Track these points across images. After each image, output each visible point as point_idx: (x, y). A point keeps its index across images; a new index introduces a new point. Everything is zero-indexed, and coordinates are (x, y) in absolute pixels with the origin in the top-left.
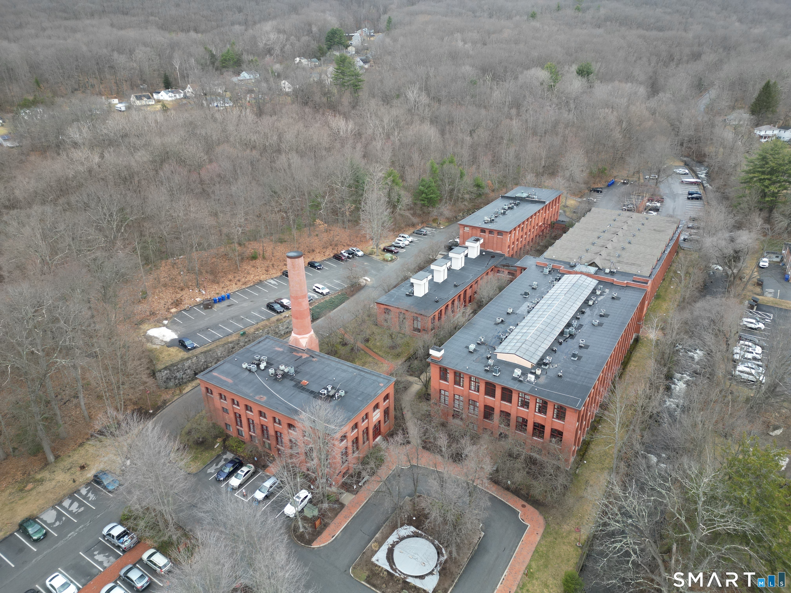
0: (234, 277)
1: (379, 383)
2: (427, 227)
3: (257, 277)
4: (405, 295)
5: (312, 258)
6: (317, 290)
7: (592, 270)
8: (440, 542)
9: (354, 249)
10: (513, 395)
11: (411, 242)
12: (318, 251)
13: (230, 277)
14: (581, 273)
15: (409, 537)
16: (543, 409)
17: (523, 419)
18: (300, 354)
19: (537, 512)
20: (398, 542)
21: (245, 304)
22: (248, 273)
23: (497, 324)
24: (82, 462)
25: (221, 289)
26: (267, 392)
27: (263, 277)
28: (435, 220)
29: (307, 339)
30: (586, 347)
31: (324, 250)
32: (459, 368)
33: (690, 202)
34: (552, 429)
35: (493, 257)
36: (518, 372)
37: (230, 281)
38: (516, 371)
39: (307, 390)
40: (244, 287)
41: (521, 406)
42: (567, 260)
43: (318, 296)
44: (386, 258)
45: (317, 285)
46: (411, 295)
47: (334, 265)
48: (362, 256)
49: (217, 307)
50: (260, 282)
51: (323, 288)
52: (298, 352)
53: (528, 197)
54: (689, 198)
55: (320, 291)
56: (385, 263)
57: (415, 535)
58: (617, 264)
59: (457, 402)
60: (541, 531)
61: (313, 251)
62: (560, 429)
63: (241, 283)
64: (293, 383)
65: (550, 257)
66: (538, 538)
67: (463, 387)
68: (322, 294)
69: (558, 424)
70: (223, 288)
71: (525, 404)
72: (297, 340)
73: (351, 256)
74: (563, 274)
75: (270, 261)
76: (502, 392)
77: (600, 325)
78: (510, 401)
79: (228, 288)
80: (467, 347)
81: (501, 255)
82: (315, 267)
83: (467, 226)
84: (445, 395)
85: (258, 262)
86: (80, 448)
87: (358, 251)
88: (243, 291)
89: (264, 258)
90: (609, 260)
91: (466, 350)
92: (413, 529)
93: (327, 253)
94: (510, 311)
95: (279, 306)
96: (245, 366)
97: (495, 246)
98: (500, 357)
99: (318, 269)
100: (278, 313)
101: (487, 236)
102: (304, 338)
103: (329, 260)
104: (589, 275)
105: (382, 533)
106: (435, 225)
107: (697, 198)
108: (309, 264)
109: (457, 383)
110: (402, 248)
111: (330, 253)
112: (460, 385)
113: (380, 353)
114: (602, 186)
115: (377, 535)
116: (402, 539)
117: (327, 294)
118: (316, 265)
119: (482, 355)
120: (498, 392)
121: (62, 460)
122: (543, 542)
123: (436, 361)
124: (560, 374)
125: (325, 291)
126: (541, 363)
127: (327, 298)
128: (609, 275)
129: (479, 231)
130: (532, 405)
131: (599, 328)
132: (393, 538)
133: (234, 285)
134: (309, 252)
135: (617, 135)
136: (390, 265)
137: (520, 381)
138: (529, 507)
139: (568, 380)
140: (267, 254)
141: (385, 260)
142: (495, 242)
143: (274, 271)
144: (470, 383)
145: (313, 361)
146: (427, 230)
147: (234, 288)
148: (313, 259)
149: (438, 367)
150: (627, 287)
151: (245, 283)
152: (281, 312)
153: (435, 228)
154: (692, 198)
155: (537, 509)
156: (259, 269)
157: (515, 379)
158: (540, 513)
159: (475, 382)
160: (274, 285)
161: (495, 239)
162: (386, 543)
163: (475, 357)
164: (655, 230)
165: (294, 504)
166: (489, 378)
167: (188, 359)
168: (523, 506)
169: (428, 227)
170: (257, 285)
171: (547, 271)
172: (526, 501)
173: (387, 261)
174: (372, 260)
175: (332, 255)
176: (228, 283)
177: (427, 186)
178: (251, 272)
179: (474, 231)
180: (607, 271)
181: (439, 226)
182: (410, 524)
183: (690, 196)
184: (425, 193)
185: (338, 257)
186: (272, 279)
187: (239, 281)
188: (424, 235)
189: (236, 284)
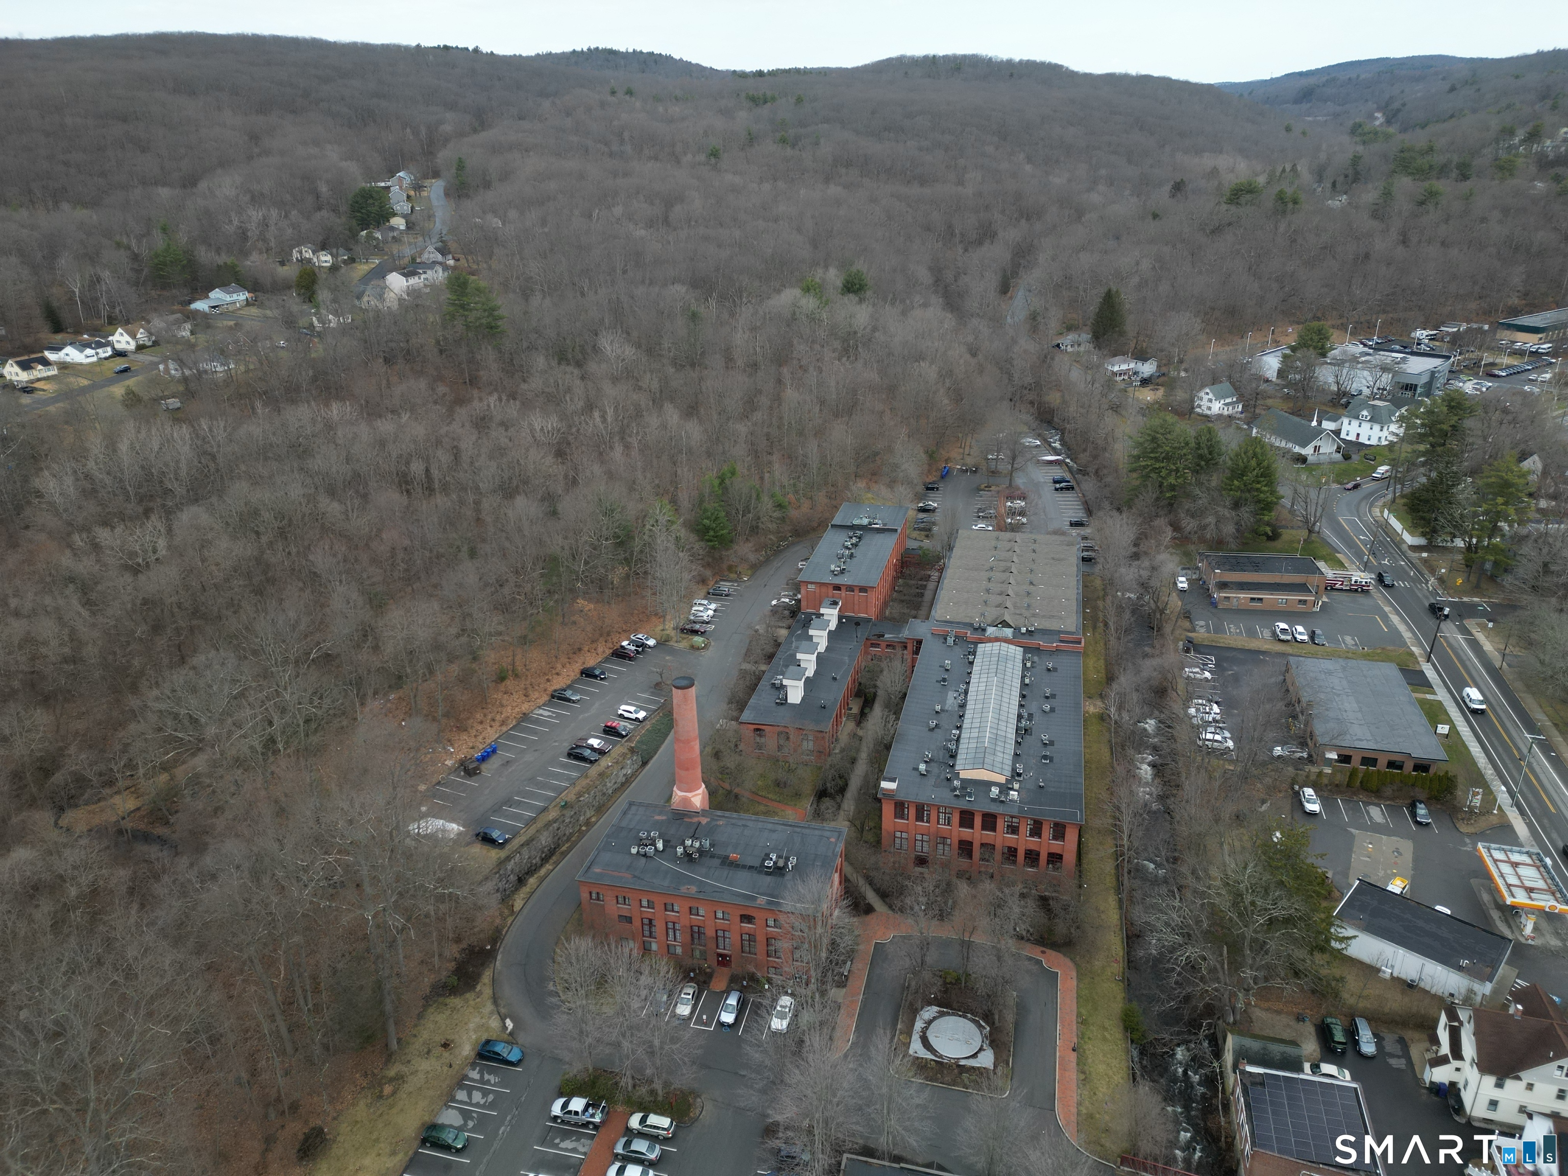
0: (485, 715)
1: (828, 838)
2: (722, 580)
3: (517, 709)
4: (774, 705)
5: (580, 661)
6: (626, 715)
7: (1008, 632)
8: (972, 1014)
9: (640, 636)
10: (998, 820)
11: (715, 611)
12: (586, 649)
13: (479, 716)
14: (997, 639)
15: (935, 1018)
16: (1036, 831)
17: (1010, 848)
18: (695, 820)
19: (1060, 955)
20: (927, 1028)
21: (529, 757)
22: (502, 706)
23: (932, 730)
24: (439, 1039)
25: (473, 739)
26: (692, 881)
27: (525, 707)
28: (730, 568)
29: (700, 796)
30: (1052, 743)
31: (594, 645)
32: (922, 799)
33: (1059, 496)
34: (1049, 854)
35: (857, 624)
36: (995, 791)
37: (481, 723)
38: (993, 789)
39: (744, 867)
40: (504, 729)
41: (1030, 835)
42: (967, 620)
43: (631, 724)
44: (696, 645)
45: (624, 707)
46: (783, 702)
47: (620, 668)
48: (655, 646)
49: (487, 769)
50: (525, 717)
51: (636, 712)
52: (690, 817)
53: (870, 524)
54: (1056, 489)
55: (633, 716)
56: (697, 653)
57: (942, 1014)
58: (1033, 619)
59: (919, 844)
60: (1074, 974)
61: (580, 650)
62: (1059, 852)
63: (498, 724)
64: (717, 862)
65: (943, 619)
66: (1075, 983)
67: (928, 822)
68: (637, 719)
69: (1056, 846)
70: (475, 736)
71: (1014, 830)
72: (686, 800)
73: (640, 649)
74: (976, 644)
75: (526, 679)
76: (983, 820)
77: (1052, 710)
78: (994, 829)
79: (483, 734)
80: (916, 769)
81: (868, 620)
82: (595, 677)
83: (812, 583)
84: (901, 838)
85: (509, 683)
86: (422, 1022)
87: (647, 639)
88: (506, 736)
89: (517, 676)
90: (1021, 614)
91: (915, 773)
92: (935, 1009)
93: (600, 650)
94: (938, 708)
95: (589, 751)
96: (634, 851)
97: (856, 607)
98: (964, 775)
99: (602, 679)
100: (591, 762)
101: (843, 595)
102: (696, 795)
103: (606, 660)
104: (1007, 641)
105: (903, 1022)
106: (733, 576)
107: (1067, 488)
108: (582, 673)
109: (919, 818)
110: (707, 623)
111: (604, 650)
112: (923, 821)
113: (770, 796)
114: (935, 479)
115: (899, 1026)
116: (929, 1023)
117: (645, 718)
118: (597, 673)
119: (939, 776)
120: (978, 821)
121: (408, 1043)
122: (1081, 986)
123: (889, 794)
124: (1042, 784)
125: (642, 715)
126: (1016, 774)
127: (648, 725)
128: (1027, 636)
129: (831, 588)
130: (1022, 829)
131: (1053, 715)
132: (919, 1025)
133: (489, 728)
134: (575, 653)
135: (944, 401)
136: (707, 654)
137: (1002, 802)
138: (1049, 951)
139: (1053, 789)
140: (520, 668)
141: (693, 648)
142: (856, 602)
143: (537, 695)
144: (938, 816)
145: (720, 826)
146: (725, 587)
147: (491, 734)
148: (584, 663)
149: (893, 802)
150: (1058, 651)
151: (503, 723)
152: (596, 760)
153: (736, 581)
154: (1062, 489)
155: (1059, 951)
156: (515, 696)
157: (993, 800)
158: (1065, 955)
159: (945, 813)
160: (549, 717)
161: (856, 598)
162: (914, 1032)
163: (931, 781)
164: (1053, 559)
165: (782, 1016)
166: (963, 804)
167: (508, 858)
168: (1043, 952)
169: (724, 581)
170: (522, 721)
171: (950, 641)
172: (1044, 946)
173: (698, 649)
174: (673, 652)
175: (609, 652)
176: (480, 727)
177: (713, 518)
178: (504, 702)
179: (824, 590)
180: (1024, 630)
181: (739, 574)
182: (930, 1004)
183: (1058, 486)
184: (713, 529)
185: (620, 654)
186: (539, 707)
187: (493, 720)
188: (726, 596)
189: (491, 726)
